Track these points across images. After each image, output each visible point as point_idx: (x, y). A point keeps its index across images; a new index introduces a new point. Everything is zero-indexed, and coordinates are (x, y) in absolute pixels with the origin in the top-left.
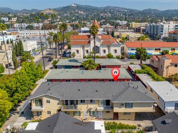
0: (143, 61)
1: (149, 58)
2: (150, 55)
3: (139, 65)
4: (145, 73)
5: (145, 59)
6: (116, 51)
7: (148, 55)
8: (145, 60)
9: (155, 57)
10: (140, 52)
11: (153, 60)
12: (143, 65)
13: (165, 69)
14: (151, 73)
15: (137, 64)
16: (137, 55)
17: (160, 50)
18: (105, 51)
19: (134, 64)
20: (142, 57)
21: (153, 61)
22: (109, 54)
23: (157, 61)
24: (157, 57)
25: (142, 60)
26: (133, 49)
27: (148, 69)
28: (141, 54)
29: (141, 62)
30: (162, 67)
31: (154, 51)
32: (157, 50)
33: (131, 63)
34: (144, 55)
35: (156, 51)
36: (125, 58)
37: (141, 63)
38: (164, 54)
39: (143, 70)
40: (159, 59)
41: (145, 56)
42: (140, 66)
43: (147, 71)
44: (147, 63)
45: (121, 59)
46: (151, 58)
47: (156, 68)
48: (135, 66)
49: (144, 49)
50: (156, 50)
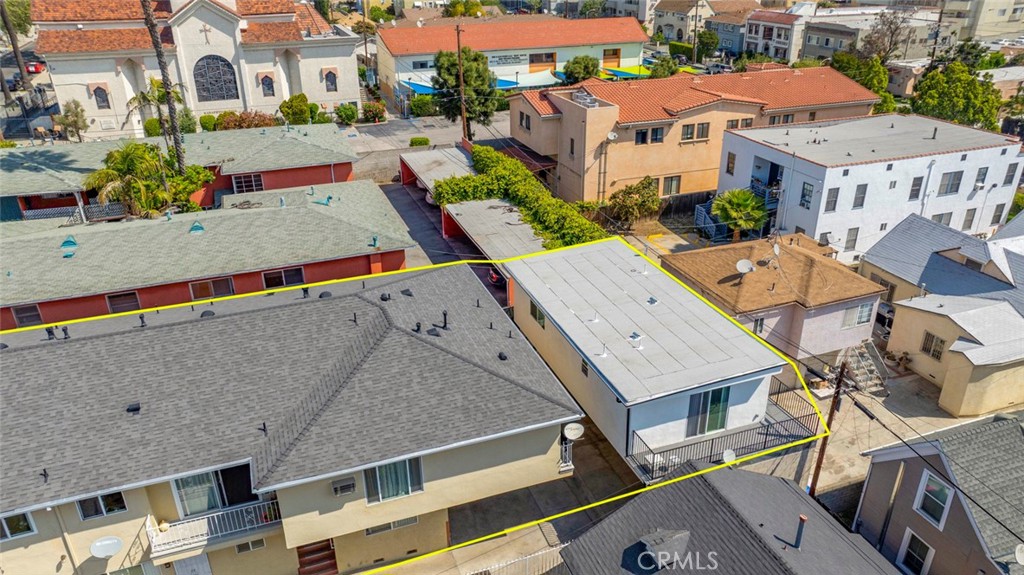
0: (475, 126)
1: (503, 107)
2: (508, 90)
3: (456, 151)
4: (490, 194)
5: (486, 114)
6: (331, 79)
7: (498, 89)
8: (485, 117)
9: (534, 98)
10: (457, 77)
11: (528, 117)
12: (478, 148)
13: (589, 159)
14: (521, 189)
15: (444, 146)
16: (443, 95)
17: (554, 61)
18: (267, 84)
19: (432, 143)
20: (470, 102)
21: (525, 121)
22: (291, 101)
23: (546, 120)
24: (544, 96)
25: (469, 119)
26: (423, 65)
27: (504, 172)
28: (462, 88)
29: (467, 128)
30: (575, 147)
31: (525, 67)
32: (542, 61)
33: (413, 144)
34: (476, 91)
35: (536, 66)
36: (387, 115)
37: (470, 135)
38: (576, 81)
39: (479, 179)
40: (556, 110)
41: (485, 96)
42: (462, 157)
43: (502, 183)
44: (499, 137)
45: (366, 120)
46: (517, 106)
47: (546, 159)
48: (436, 154)
49: (475, 60)
50: (535, 59)
